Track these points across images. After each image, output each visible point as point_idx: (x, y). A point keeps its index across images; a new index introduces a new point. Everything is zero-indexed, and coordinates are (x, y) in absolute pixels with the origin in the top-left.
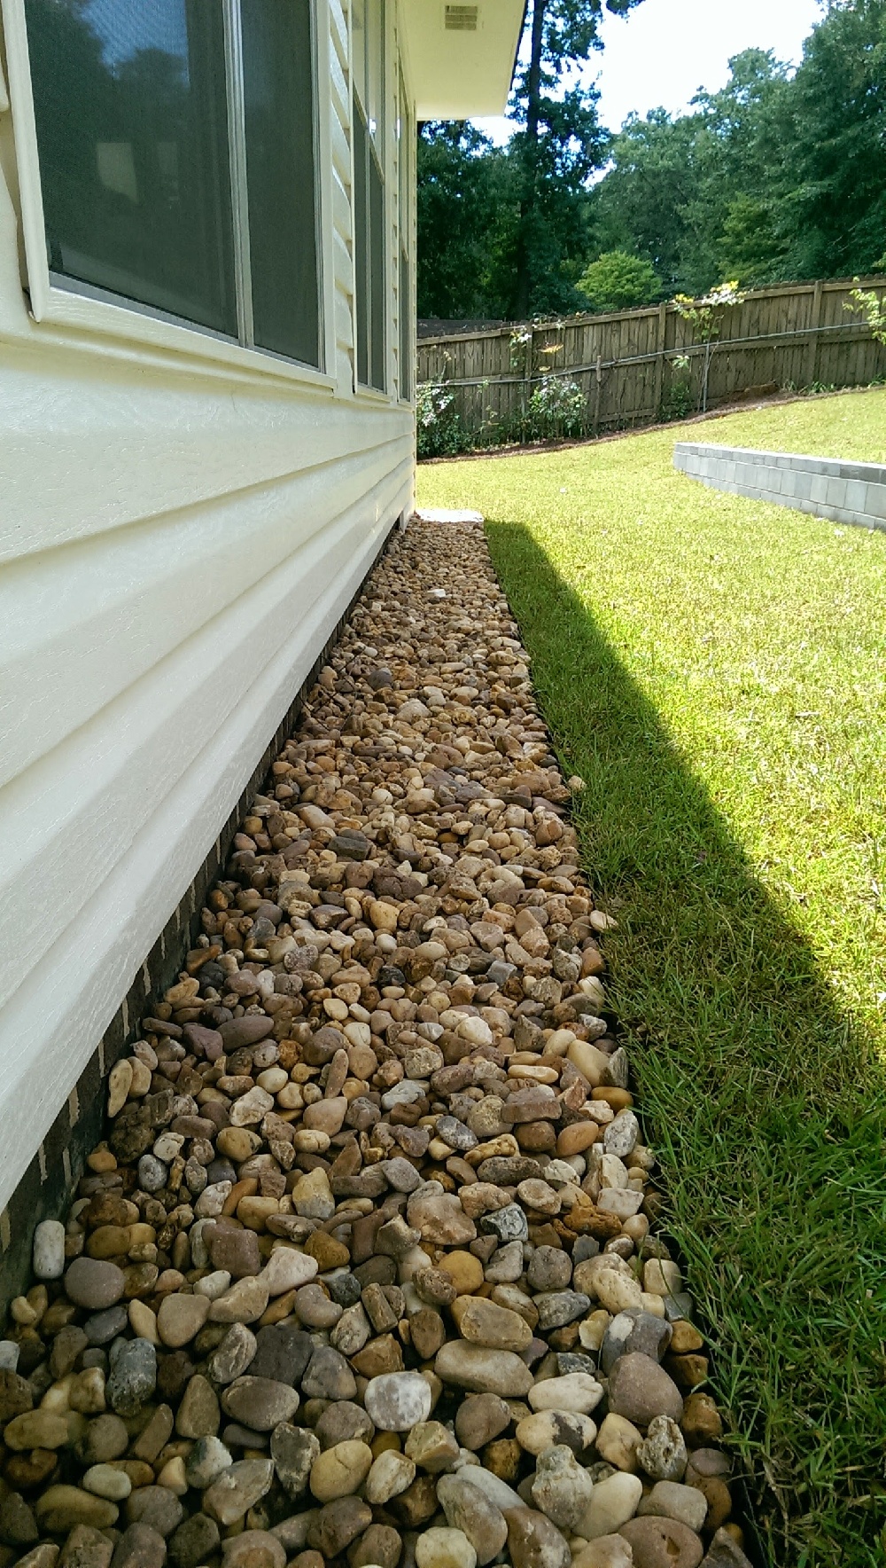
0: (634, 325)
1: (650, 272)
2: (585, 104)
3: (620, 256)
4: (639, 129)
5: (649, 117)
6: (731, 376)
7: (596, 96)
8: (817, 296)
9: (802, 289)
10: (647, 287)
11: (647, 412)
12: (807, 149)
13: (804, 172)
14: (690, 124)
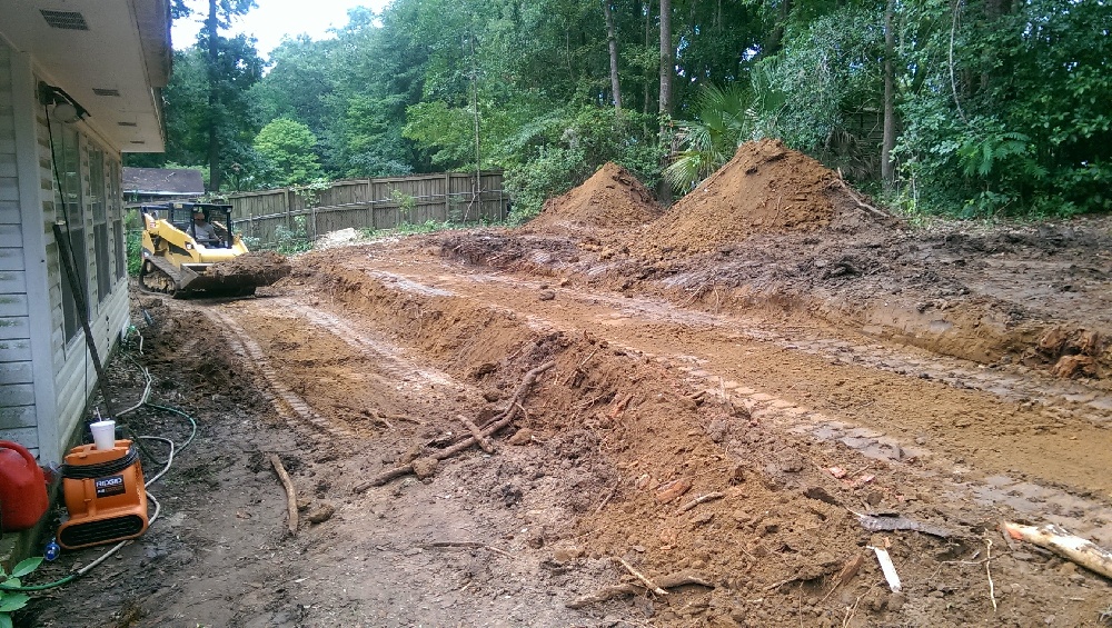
0: (271, 199)
1: (308, 132)
3: (286, 121)
4: (291, 47)
5: (299, 38)
6: (329, 225)
7: (254, 40)
8: (369, 187)
10: (305, 142)
13: (390, 89)
14: (326, 45)
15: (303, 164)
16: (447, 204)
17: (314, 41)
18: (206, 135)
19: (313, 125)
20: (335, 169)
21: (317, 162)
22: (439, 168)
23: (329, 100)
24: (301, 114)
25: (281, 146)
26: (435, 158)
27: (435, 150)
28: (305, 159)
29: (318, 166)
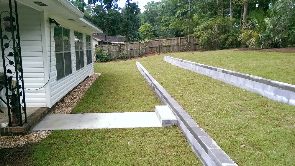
0: (135, 44)
1: (152, 27)
2: (137, 4)
3: (147, 24)
4: (149, 4)
5: (151, 2)
6: (149, 51)
7: (138, 3)
8: (159, 41)
9: (157, 40)
10: (151, 29)
11: (137, 55)
12: (171, 11)
13: (172, 14)
14: (158, 3)
15: (150, 35)
16: (179, 46)
17: (155, 3)
18: (126, 28)
19: (153, 25)
20: (158, 36)
21: (153, 34)
22: (183, 36)
23: (157, 18)
24: (151, 22)
25: (145, 31)
26: (182, 33)
27: (182, 31)
28: (150, 34)
29: (153, 35)
